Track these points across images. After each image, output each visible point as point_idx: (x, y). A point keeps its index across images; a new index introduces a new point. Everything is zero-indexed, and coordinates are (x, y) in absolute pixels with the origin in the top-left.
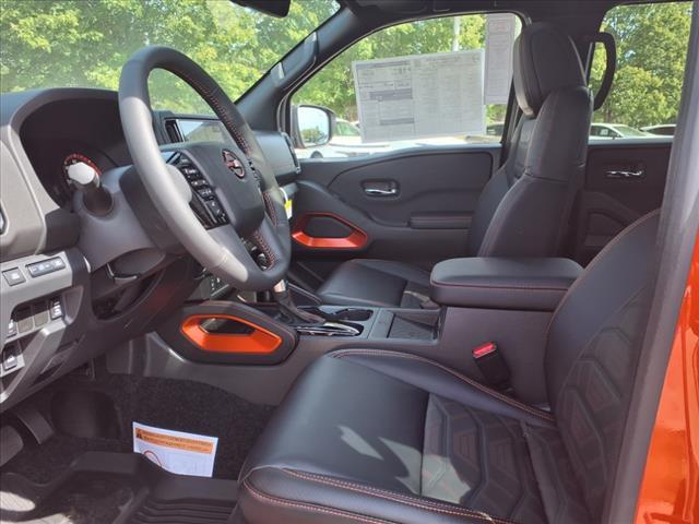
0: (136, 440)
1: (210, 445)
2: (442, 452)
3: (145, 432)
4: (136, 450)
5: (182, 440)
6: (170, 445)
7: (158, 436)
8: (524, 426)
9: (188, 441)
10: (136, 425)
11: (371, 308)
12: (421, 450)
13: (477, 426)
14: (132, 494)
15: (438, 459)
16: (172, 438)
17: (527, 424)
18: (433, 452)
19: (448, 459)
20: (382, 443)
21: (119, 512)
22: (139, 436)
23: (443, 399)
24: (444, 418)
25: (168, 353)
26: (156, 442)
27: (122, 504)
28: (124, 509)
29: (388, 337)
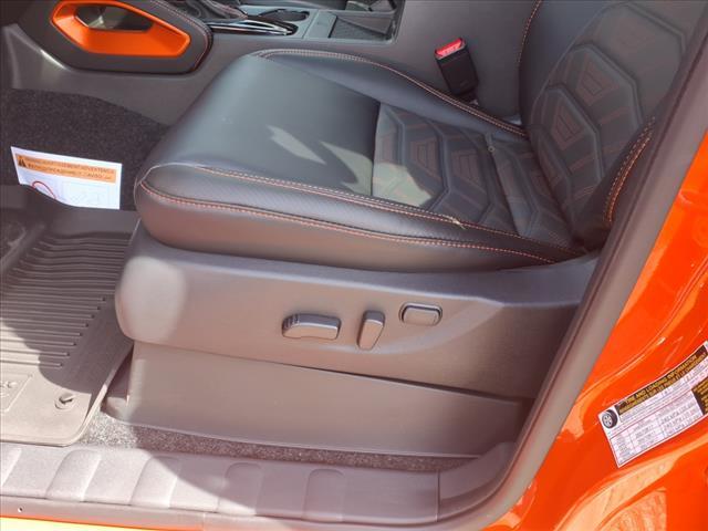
0: (19, 169)
1: (113, 172)
2: (397, 160)
3: (28, 159)
4: (22, 181)
5: (76, 166)
6: (63, 172)
7: (44, 162)
8: (489, 141)
9: (84, 168)
10: (15, 151)
11: (308, 10)
12: (371, 156)
13: (438, 137)
14: (23, 229)
15: (393, 167)
16: (64, 165)
17: (493, 139)
18: (386, 160)
19: (404, 168)
20: (324, 148)
21: (8, 248)
22: (22, 164)
23: (397, 109)
24: (398, 127)
25: (42, 57)
26: (44, 170)
27: (13, 240)
28: (15, 244)
29: (330, 37)
